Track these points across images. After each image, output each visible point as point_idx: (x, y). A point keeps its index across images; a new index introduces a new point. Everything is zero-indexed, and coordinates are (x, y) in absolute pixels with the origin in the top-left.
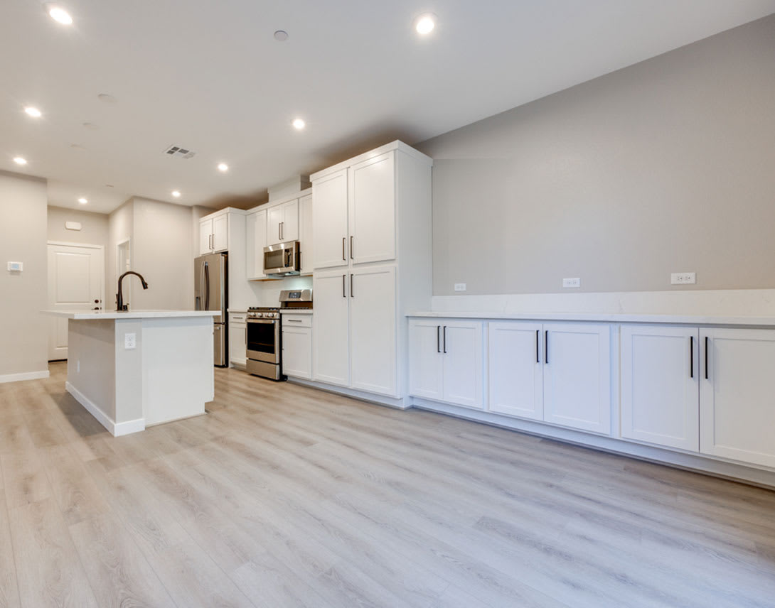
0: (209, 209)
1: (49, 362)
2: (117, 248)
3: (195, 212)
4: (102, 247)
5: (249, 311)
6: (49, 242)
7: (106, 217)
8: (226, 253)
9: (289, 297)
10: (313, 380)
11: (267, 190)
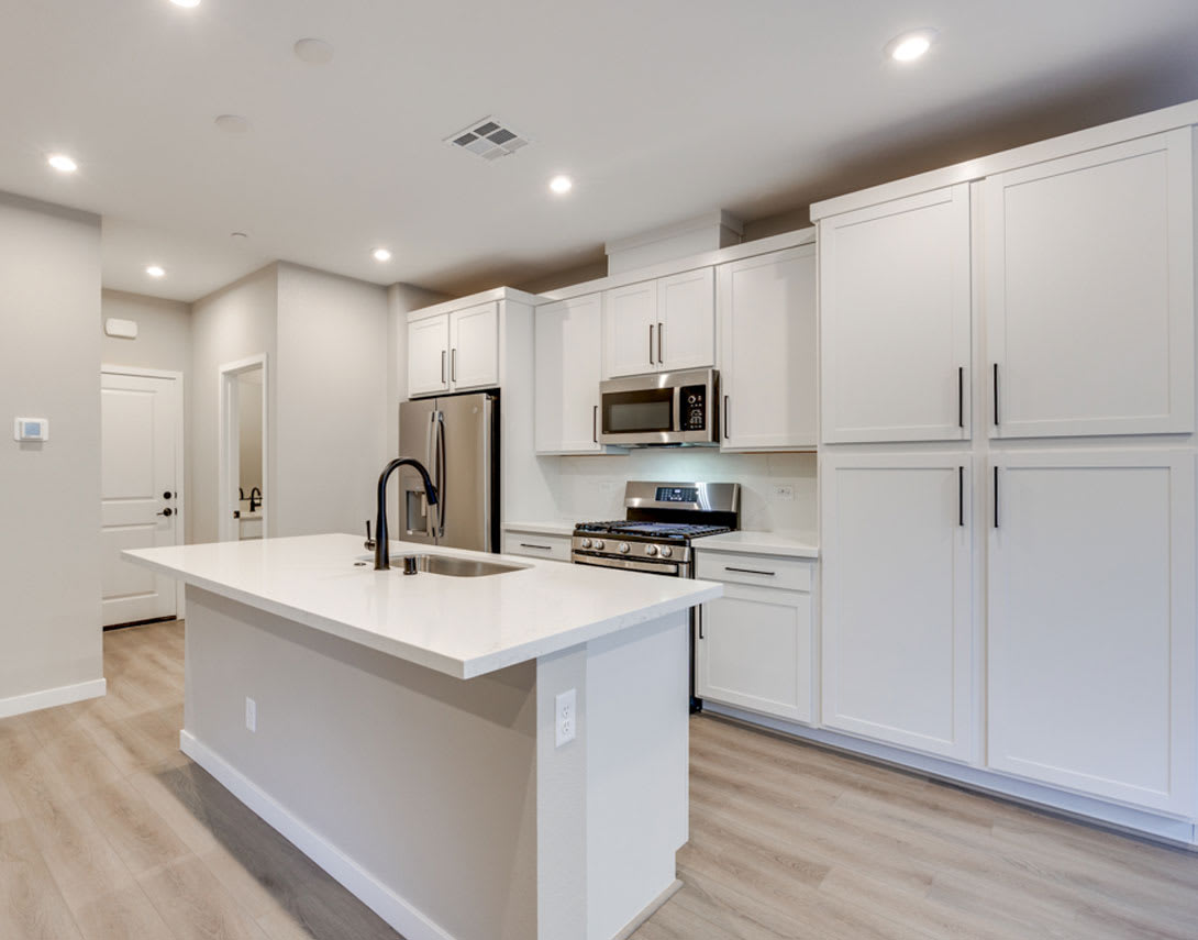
0: (433, 292)
1: (106, 629)
2: (221, 378)
3: (398, 300)
4: (179, 375)
5: (576, 534)
6: (105, 367)
7: (188, 310)
8: (495, 393)
9: (658, 499)
10: (815, 726)
11: (602, 248)
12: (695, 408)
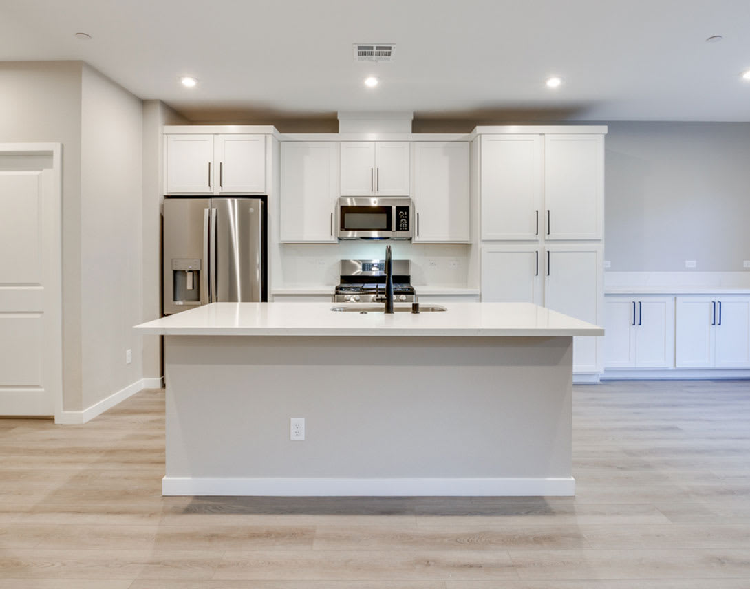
8: (264, 198)
9: (364, 270)
11: (336, 114)
12: (404, 219)
